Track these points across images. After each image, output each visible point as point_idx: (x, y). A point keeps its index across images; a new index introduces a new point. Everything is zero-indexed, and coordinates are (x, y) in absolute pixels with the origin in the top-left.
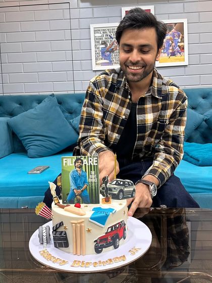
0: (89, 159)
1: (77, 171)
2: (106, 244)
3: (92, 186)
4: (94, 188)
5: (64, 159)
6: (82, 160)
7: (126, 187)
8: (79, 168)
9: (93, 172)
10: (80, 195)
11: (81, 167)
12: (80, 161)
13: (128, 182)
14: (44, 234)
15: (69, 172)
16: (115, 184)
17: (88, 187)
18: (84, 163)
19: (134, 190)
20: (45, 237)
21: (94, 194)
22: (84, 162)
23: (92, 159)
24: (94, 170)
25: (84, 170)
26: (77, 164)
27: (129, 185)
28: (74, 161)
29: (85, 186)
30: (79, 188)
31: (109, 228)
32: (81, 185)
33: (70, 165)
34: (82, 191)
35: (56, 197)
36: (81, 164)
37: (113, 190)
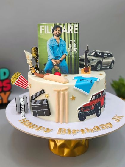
0: (69, 26)
1: (55, 40)
2: (90, 112)
3: (71, 56)
4: (73, 58)
5: (41, 27)
6: (61, 28)
7: (104, 58)
8: (58, 36)
9: (73, 41)
10: (58, 65)
11: (59, 35)
12: (59, 29)
13: (108, 54)
14: (22, 104)
15: (47, 41)
16: (94, 56)
17: (67, 57)
18: (63, 31)
19: (113, 62)
20: (23, 107)
21: (73, 64)
22: (63, 29)
23: (72, 27)
24: (74, 39)
25: (63, 39)
26: (55, 32)
27: (108, 56)
28: (52, 28)
29: (64, 56)
30: (57, 58)
31: (93, 96)
32: (60, 55)
33: (48, 33)
34: (61, 61)
35: (32, 67)
36: (60, 32)
37: (91, 61)
